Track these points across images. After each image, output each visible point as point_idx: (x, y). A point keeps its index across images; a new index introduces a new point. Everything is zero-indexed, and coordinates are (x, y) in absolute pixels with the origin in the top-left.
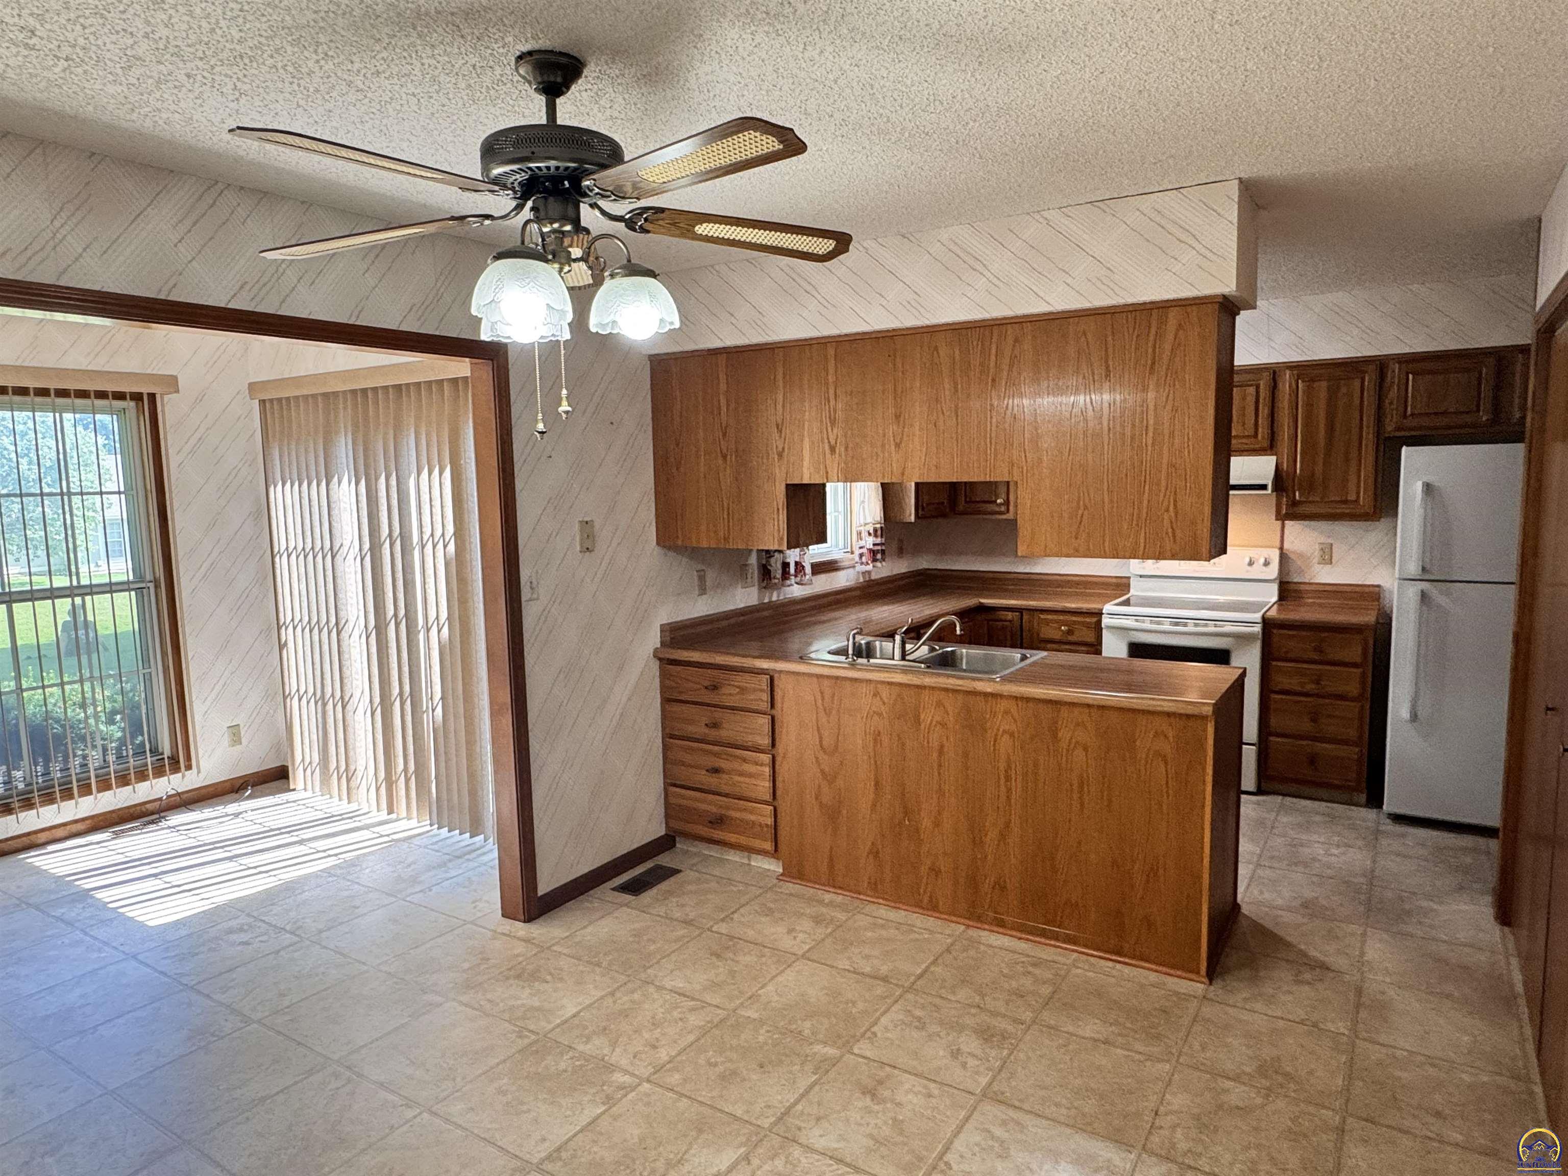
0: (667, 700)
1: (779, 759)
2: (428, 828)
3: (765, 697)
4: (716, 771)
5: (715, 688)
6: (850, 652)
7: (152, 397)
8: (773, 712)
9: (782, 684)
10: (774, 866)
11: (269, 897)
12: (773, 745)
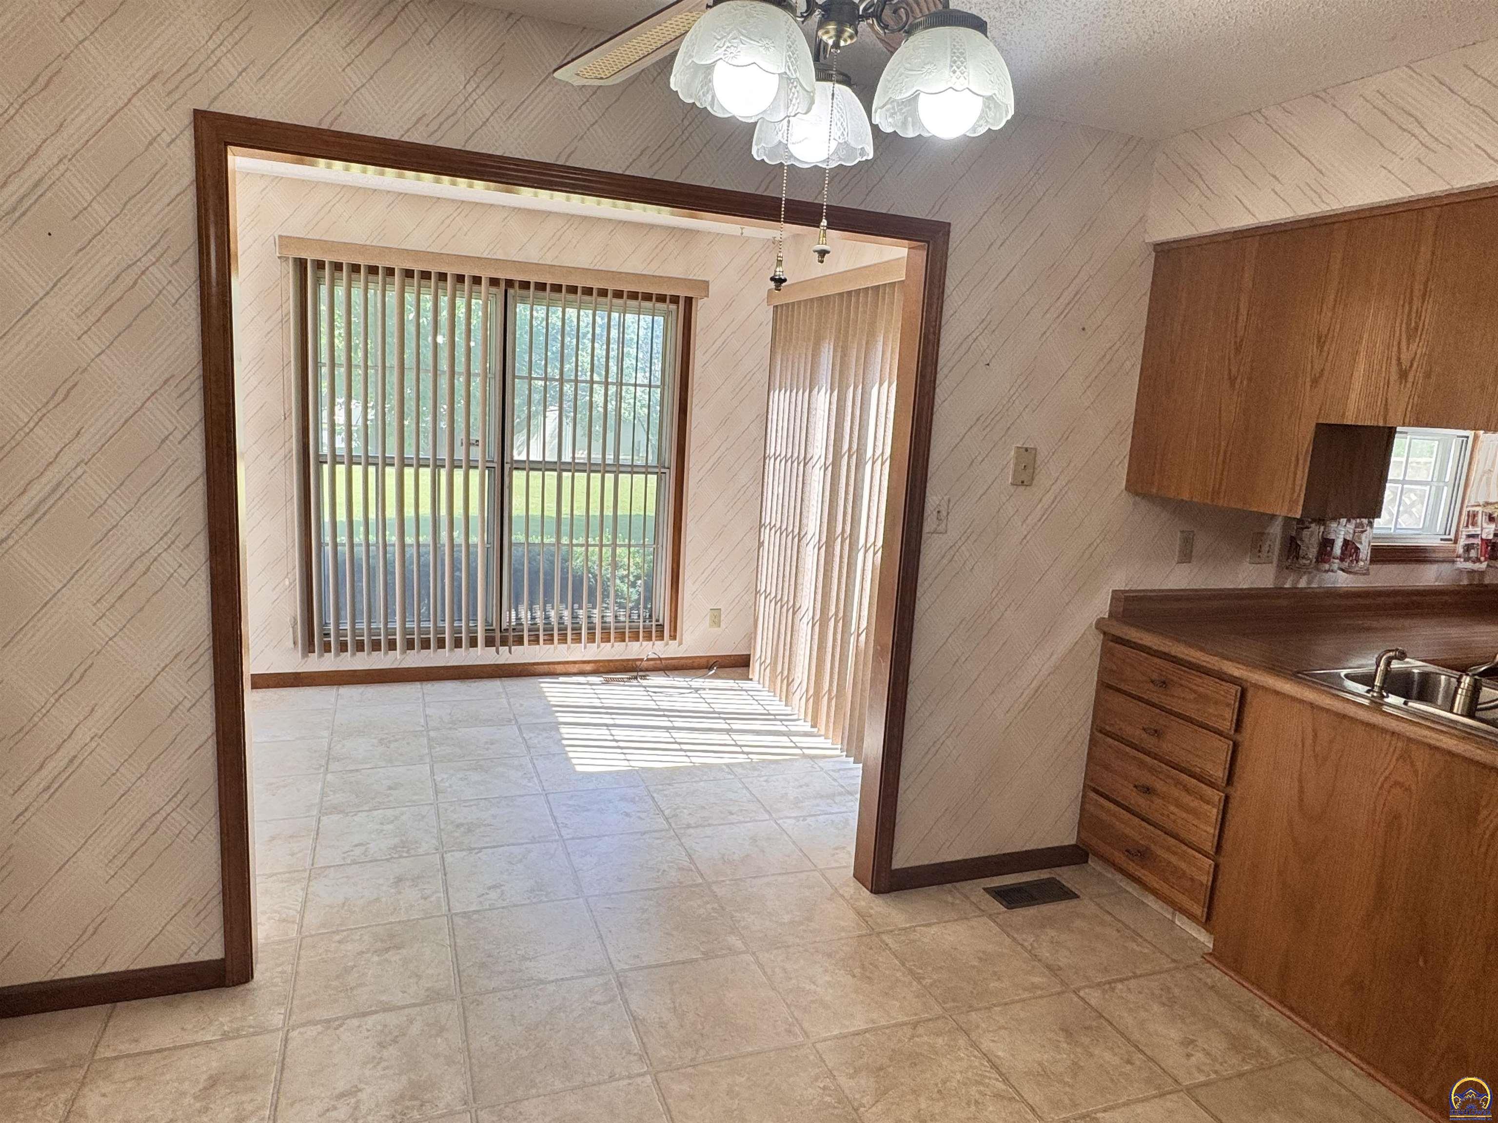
0: (1105, 686)
1: (1234, 803)
2: (838, 752)
3: (1229, 715)
4: (1147, 790)
5: (1164, 684)
6: (1377, 683)
7: (689, 301)
8: (1239, 738)
9: (1254, 701)
10: (1205, 939)
11: (671, 775)
12: (1230, 780)
